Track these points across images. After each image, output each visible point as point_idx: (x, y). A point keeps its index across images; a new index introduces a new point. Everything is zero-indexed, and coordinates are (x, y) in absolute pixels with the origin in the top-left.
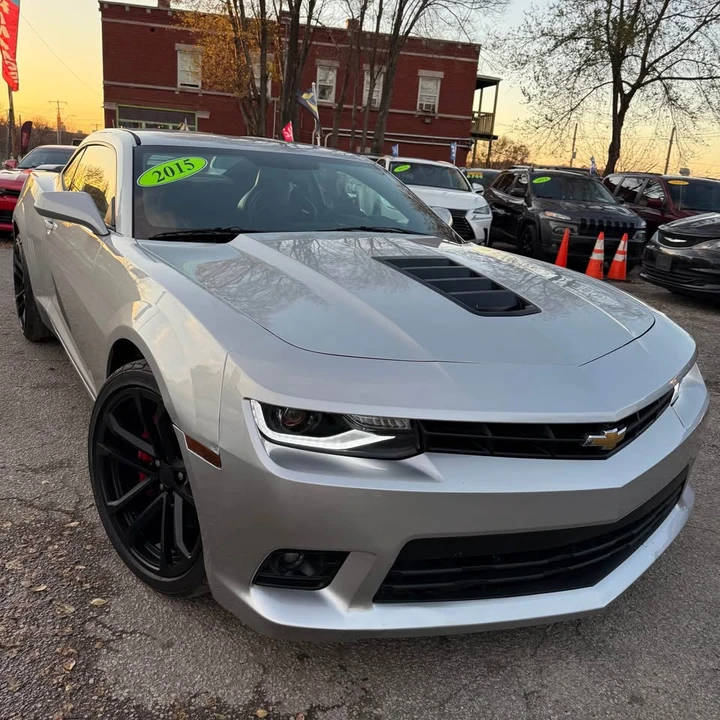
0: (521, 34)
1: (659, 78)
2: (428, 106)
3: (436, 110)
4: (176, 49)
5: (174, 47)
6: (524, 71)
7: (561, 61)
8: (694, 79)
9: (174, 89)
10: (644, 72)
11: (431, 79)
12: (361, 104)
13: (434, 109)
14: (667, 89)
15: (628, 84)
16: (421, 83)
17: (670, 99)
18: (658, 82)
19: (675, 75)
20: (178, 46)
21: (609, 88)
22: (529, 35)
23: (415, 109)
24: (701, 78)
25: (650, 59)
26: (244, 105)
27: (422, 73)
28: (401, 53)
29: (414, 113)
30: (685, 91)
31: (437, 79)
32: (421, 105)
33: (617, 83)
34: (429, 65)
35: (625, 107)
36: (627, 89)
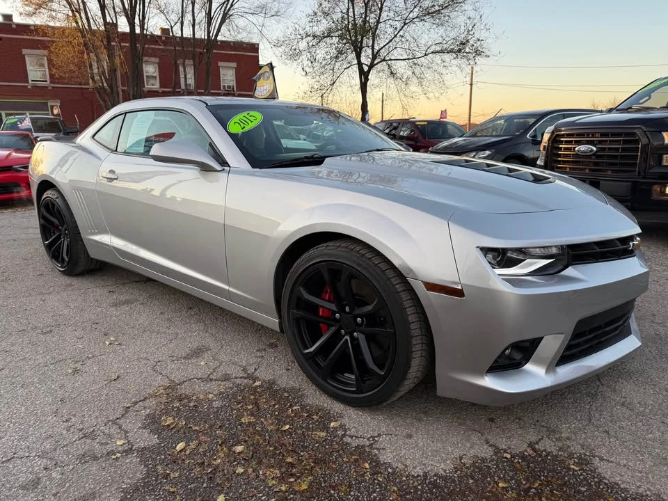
0: (293, 36)
1: (384, 60)
2: (229, 87)
3: (235, 89)
4: (23, 53)
5: (22, 52)
6: (299, 61)
7: (323, 51)
8: (404, 60)
9: (26, 84)
10: (375, 56)
11: (229, 68)
12: (180, 88)
13: (233, 89)
14: (389, 67)
15: (367, 65)
16: (222, 71)
17: (392, 73)
18: (384, 63)
19: (393, 58)
20: (25, 51)
21: (356, 68)
22: (300, 37)
23: (220, 89)
24: (408, 59)
25: (377, 48)
26: (99, 92)
27: (220, 64)
28: (214, 51)
29: (220, 92)
30: (401, 67)
31: (232, 68)
32: (224, 86)
33: (360, 64)
34: (228, 58)
35: (367, 79)
36: (366, 69)
